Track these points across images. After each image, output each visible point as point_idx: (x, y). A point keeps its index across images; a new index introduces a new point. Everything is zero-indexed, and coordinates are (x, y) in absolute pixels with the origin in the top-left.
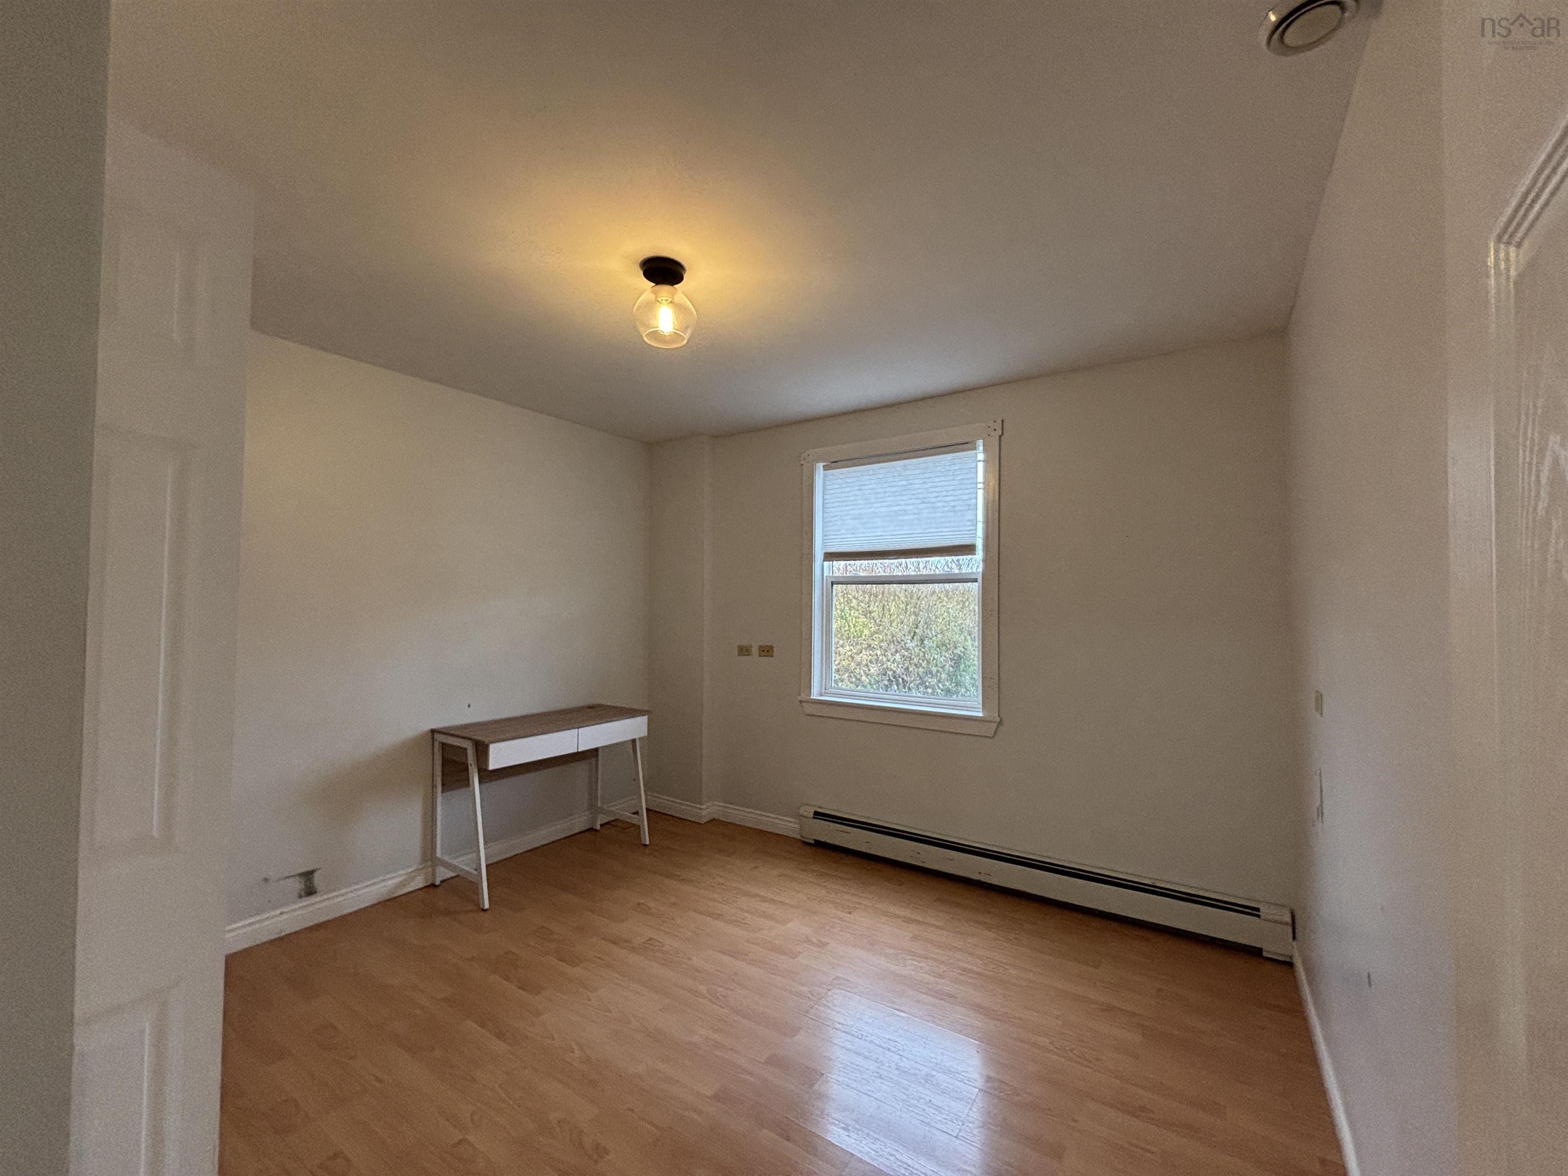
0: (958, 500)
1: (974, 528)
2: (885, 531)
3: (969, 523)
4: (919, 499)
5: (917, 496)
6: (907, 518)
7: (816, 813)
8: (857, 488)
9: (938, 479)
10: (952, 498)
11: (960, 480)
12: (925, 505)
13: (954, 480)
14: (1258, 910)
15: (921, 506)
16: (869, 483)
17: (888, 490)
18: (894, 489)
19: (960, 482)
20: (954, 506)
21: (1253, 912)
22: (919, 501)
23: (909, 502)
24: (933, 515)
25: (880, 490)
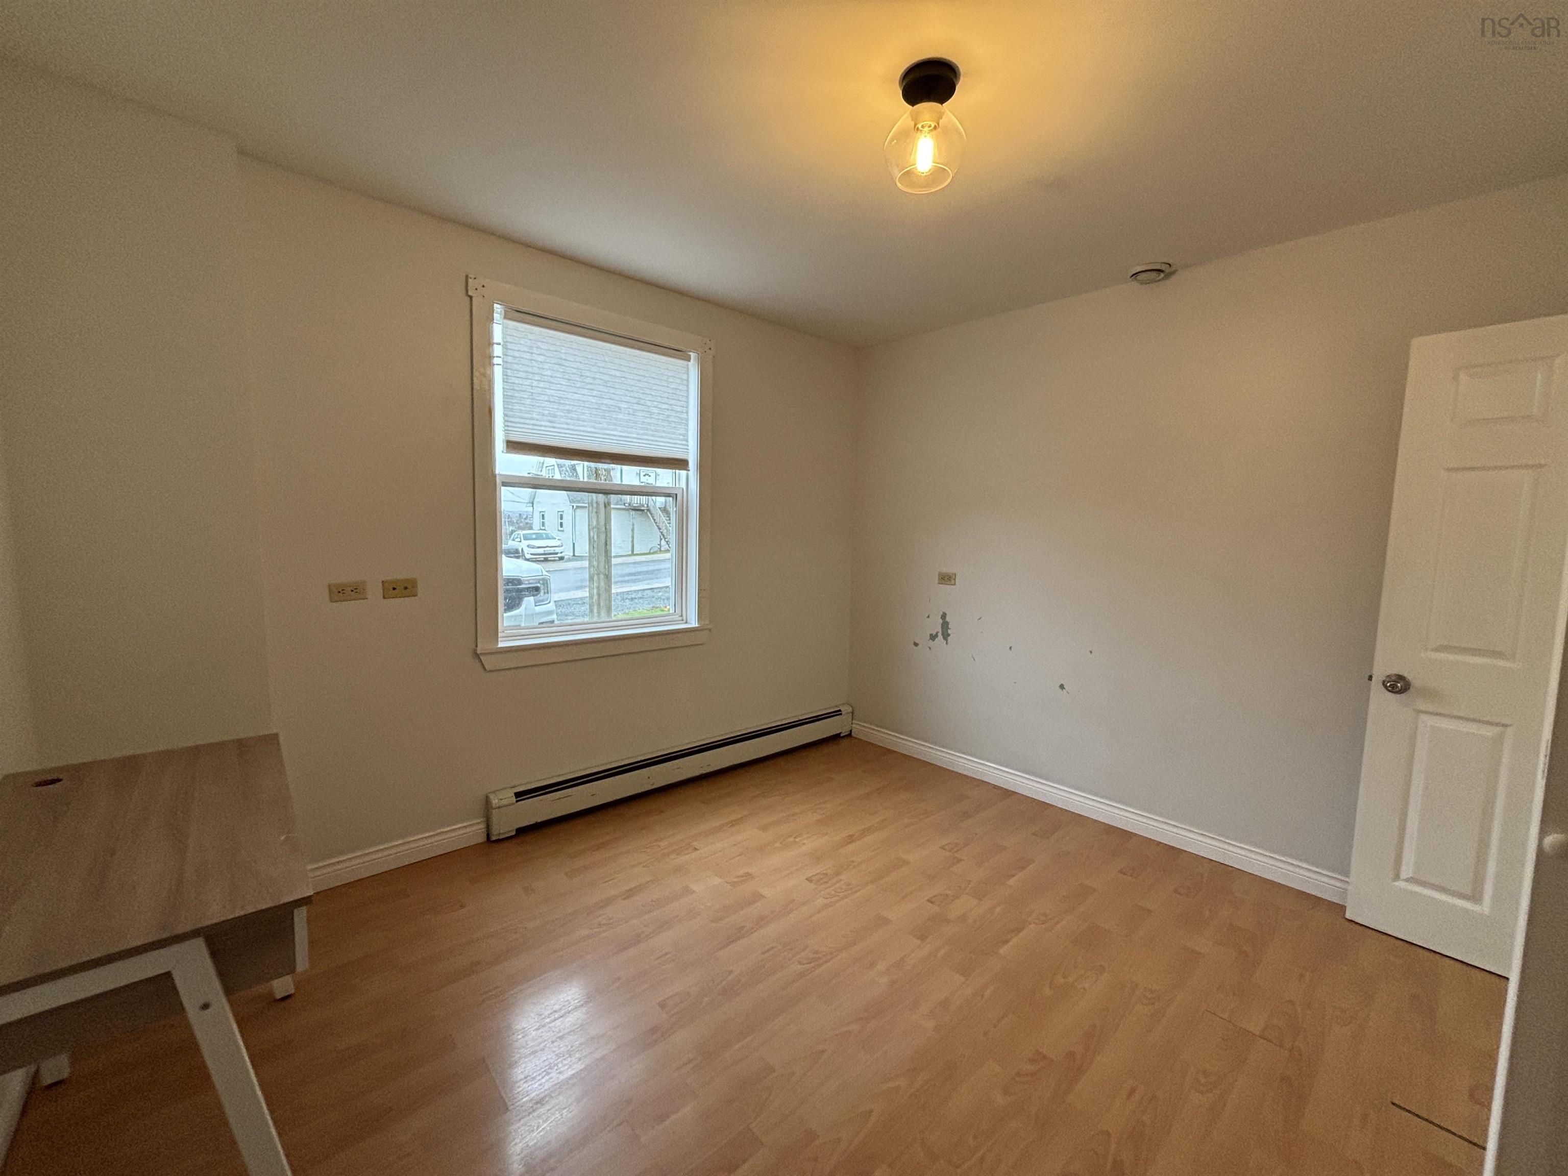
0: (672, 410)
1: (684, 443)
2: (594, 428)
3: (681, 437)
4: (635, 398)
5: (632, 394)
6: (621, 416)
7: (518, 795)
8: (556, 361)
9: (653, 381)
10: (666, 406)
11: (673, 388)
12: (640, 407)
13: (668, 387)
14: (840, 711)
15: (636, 407)
16: (572, 360)
17: (597, 376)
18: (606, 378)
19: (674, 392)
20: (668, 416)
21: (838, 713)
22: (635, 401)
23: (623, 398)
24: (647, 421)
25: (588, 374)
